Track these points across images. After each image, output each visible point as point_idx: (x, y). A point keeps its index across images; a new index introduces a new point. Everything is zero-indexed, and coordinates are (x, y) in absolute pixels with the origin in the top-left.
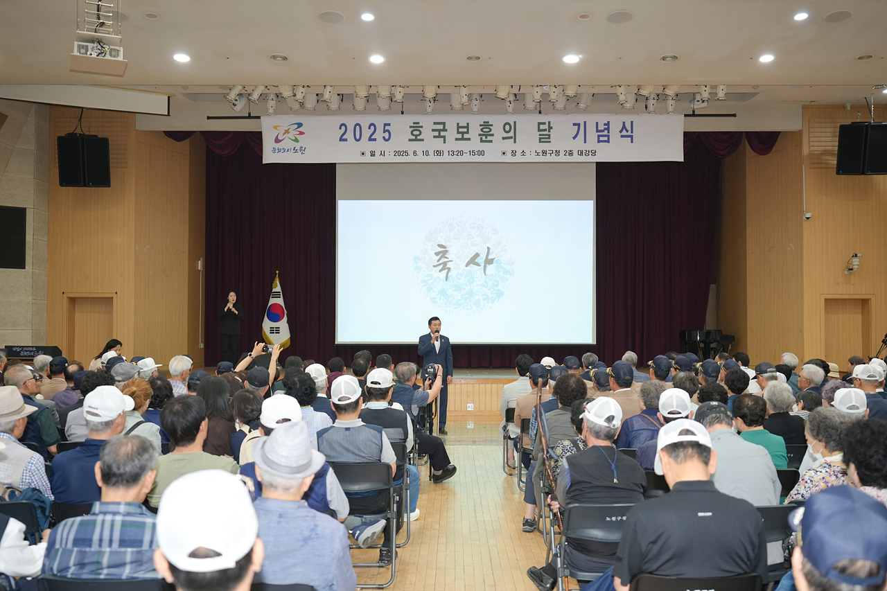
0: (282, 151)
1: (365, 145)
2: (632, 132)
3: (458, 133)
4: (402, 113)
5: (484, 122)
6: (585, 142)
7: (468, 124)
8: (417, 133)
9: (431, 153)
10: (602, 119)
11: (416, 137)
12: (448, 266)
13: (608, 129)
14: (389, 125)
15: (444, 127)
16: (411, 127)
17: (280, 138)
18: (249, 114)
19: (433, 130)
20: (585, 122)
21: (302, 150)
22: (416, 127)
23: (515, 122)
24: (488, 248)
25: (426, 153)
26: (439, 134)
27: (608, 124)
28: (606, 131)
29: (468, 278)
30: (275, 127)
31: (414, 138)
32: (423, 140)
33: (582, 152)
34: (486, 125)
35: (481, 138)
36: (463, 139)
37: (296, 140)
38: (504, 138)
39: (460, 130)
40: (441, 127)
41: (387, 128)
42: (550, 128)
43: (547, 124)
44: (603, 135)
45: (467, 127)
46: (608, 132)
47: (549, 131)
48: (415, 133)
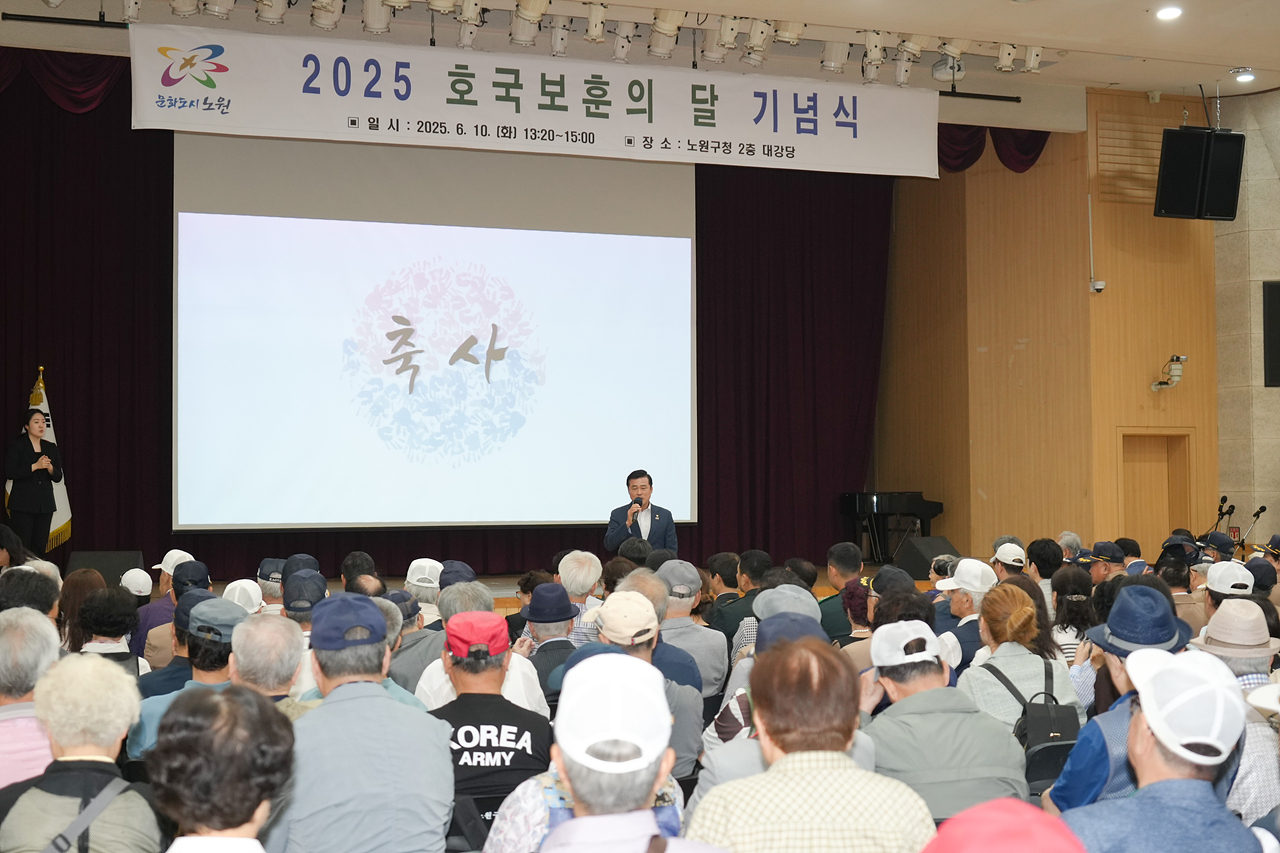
0: (178, 104)
1: (357, 104)
2: (855, 118)
3: (544, 93)
4: (433, 43)
5: (593, 76)
6: (775, 130)
7: (562, 77)
8: (463, 87)
9: (492, 131)
10: (805, 88)
11: (462, 97)
12: (414, 362)
13: (814, 108)
14: (406, 65)
15: (517, 78)
16: (451, 74)
17: (173, 75)
18: (102, 16)
19: (496, 85)
20: (775, 92)
21: (223, 105)
22: (461, 76)
23: (650, 82)
24: (495, 327)
25: (482, 131)
26: (508, 92)
27: (813, 98)
28: (811, 112)
29: (454, 388)
30: (163, 51)
31: (457, 96)
32: (474, 103)
33: (770, 150)
34: (596, 83)
35: (588, 108)
36: (552, 107)
37: (210, 83)
38: (630, 112)
39: (549, 88)
40: (510, 79)
41: (402, 71)
42: (714, 98)
43: (708, 88)
44: (807, 119)
45: (561, 83)
46: (815, 115)
47: (713, 105)
48: (459, 87)
